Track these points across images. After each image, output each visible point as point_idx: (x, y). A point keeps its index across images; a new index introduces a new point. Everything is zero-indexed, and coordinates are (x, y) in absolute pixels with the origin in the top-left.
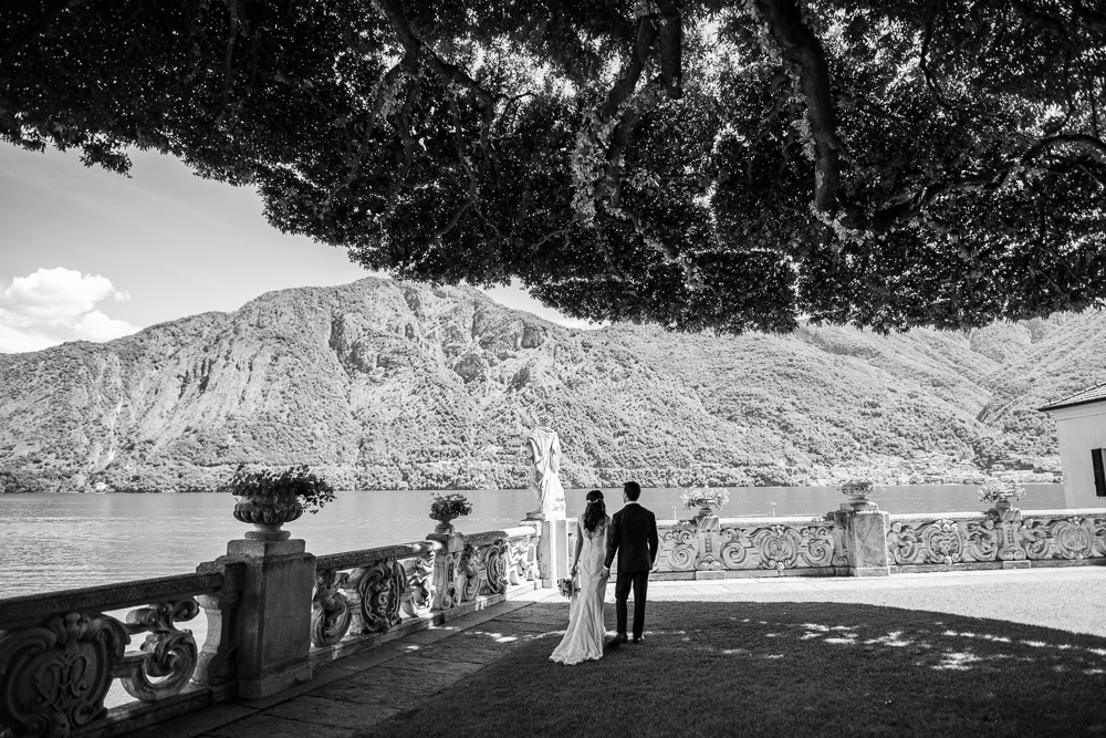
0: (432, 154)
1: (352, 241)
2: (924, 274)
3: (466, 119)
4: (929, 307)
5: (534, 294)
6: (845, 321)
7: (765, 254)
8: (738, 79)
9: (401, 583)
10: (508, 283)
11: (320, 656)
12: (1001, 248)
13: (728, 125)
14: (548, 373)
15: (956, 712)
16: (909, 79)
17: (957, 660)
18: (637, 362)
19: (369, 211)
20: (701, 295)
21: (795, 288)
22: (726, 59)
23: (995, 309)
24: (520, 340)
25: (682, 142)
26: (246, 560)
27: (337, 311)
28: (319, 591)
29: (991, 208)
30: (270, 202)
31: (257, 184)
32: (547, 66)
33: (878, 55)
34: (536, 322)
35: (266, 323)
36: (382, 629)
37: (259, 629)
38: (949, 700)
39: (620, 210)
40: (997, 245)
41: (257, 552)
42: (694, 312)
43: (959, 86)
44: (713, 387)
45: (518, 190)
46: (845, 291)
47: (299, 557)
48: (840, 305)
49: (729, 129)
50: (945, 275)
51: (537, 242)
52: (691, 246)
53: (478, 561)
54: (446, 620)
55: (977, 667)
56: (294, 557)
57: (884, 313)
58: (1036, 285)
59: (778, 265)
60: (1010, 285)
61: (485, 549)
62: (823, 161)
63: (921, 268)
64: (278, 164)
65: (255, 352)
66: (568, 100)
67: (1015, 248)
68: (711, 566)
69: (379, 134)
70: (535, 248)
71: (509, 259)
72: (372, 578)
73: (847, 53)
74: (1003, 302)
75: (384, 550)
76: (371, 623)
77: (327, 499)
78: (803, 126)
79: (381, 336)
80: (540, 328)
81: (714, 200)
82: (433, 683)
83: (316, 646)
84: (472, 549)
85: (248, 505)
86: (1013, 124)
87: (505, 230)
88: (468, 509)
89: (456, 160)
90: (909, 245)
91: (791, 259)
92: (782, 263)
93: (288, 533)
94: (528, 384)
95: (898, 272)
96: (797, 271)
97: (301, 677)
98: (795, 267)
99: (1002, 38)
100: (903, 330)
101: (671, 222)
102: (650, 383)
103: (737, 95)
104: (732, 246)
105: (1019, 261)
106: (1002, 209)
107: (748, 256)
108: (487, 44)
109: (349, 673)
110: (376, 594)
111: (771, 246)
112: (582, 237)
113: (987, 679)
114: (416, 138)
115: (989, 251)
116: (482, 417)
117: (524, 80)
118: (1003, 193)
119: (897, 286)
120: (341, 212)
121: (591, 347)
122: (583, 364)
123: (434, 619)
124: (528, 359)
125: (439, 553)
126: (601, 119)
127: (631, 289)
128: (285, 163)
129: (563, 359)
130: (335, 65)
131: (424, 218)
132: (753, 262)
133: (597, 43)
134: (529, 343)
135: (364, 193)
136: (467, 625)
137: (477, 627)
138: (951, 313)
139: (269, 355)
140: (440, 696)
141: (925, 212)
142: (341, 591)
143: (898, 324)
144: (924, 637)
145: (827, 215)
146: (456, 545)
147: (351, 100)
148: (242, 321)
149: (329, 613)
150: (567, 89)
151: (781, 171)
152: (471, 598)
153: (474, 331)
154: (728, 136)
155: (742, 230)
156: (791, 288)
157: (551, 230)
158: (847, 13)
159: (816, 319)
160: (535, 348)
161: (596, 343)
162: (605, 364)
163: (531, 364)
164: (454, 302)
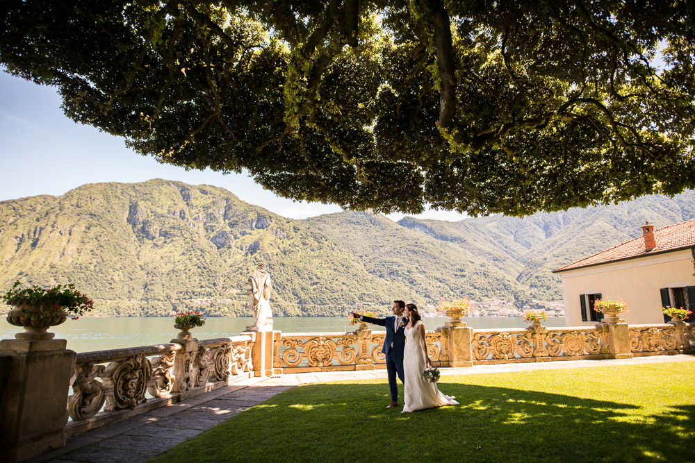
0: (191, 81)
1: (129, 134)
2: (498, 182)
3: (217, 61)
4: (501, 201)
5: (257, 180)
6: (452, 208)
7: (406, 164)
8: (394, 54)
9: (147, 373)
10: (240, 172)
11: (74, 428)
12: (542, 169)
13: (386, 82)
14: (272, 245)
15: (522, 452)
16: (494, 63)
17: (517, 418)
18: (327, 240)
19: (142, 113)
20: (366, 188)
21: (423, 186)
22: (386, 40)
23: (538, 205)
24: (254, 224)
25: (357, 90)
26: (13, 355)
27: (133, 199)
28: (78, 379)
29: (537, 143)
30: (67, 100)
31: (57, 86)
32: (272, 30)
33: (477, 46)
34: (265, 213)
35: (83, 204)
36: (130, 407)
37: (19, 408)
38: (516, 444)
39: (315, 124)
40: (539, 166)
41: (24, 349)
42: (361, 198)
43: (522, 69)
44: (371, 257)
45: (249, 112)
46: (452, 190)
47: (59, 352)
48: (449, 198)
49: (386, 84)
50: (510, 182)
51: (261, 145)
52: (361, 157)
53: (208, 358)
54: (182, 399)
55: (530, 422)
56: (56, 352)
57: (475, 205)
58: (561, 191)
59: (413, 172)
60: (546, 190)
61: (214, 350)
62: (446, 93)
63: (496, 178)
64: (76, 74)
65: (74, 223)
66: (285, 55)
67: (550, 169)
68: (366, 361)
69: (154, 63)
70: (259, 149)
71: (241, 156)
72: (124, 370)
73: (459, 43)
74: (542, 200)
75: (134, 349)
76: (121, 402)
77: (86, 309)
78: (434, 69)
79: (163, 216)
80: (267, 217)
81: (376, 129)
82: (162, 445)
83: (74, 420)
84: (204, 350)
85: (17, 312)
86: (552, 93)
87: (240, 136)
88: (203, 322)
89: (207, 86)
90: (490, 164)
91: (421, 169)
92: (415, 170)
93: (53, 335)
94: (258, 251)
95: (483, 180)
96: (424, 176)
97: (55, 445)
98: (423, 173)
99: (547, 42)
100: (485, 215)
101: (348, 140)
102: (334, 253)
103: (392, 64)
104: (386, 158)
105: (552, 176)
106: (544, 145)
107: (395, 165)
108: (233, 12)
109: (98, 440)
110: (126, 381)
111: (409, 160)
112: (291, 145)
113: (537, 429)
114: (179, 68)
115: (535, 170)
116: (228, 271)
117: (257, 38)
118: (544, 135)
119: (483, 189)
120: (122, 113)
121: (299, 230)
122: (294, 240)
123: (172, 398)
124: (259, 236)
125: (179, 352)
126: (304, 56)
127: (322, 181)
128: (81, 73)
129: (281, 236)
130: (124, 12)
131: (183, 123)
132: (398, 169)
133: (306, 20)
134: (260, 226)
135: (140, 102)
136: (197, 402)
137: (203, 404)
138: (512, 205)
139: (84, 225)
140: (164, 455)
141: (502, 140)
142: (96, 378)
143: (483, 211)
144: (496, 403)
145: (446, 130)
146: (192, 347)
147: (134, 37)
148: (66, 202)
149: (86, 395)
150: (285, 47)
151: (417, 112)
152: (201, 384)
153: (225, 216)
154: (385, 89)
155: (392, 148)
156: (421, 186)
157: (270, 138)
158: (460, 18)
159: (434, 206)
160: (264, 229)
161: (303, 228)
162: (307, 241)
163: (261, 239)
164: (213, 198)
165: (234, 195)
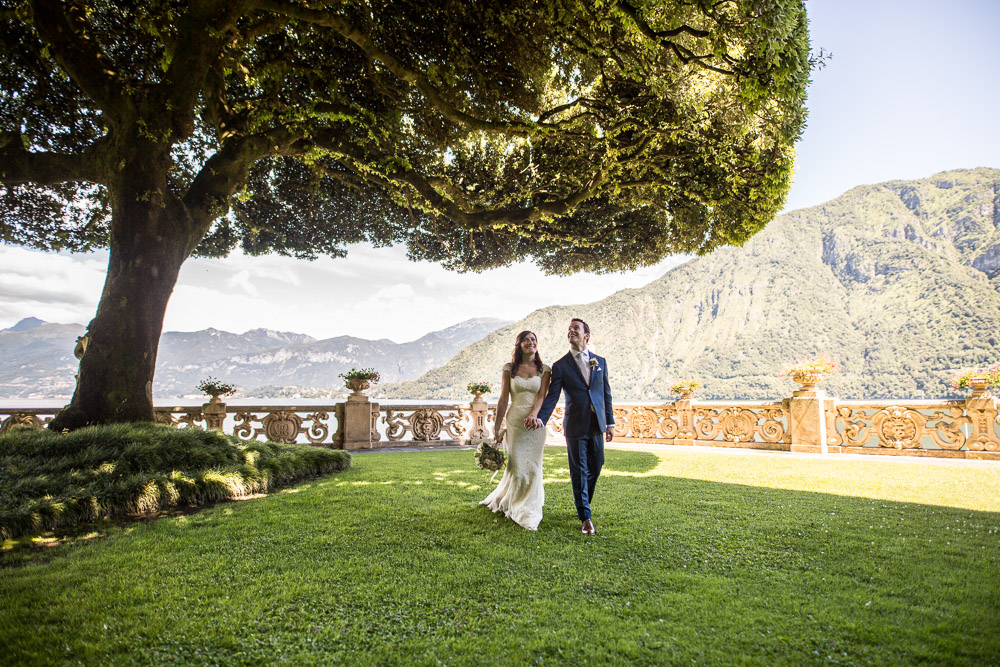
27: (826, 227)
35: (760, 251)
36: (424, 440)
47: (363, 402)
56: (360, 402)
68: (686, 436)
72: (418, 417)
76: (420, 436)
79: (876, 243)
97: (365, 446)
110: (423, 424)
139: (766, 279)
149: (392, 428)
153: (996, 217)
164: (965, 190)
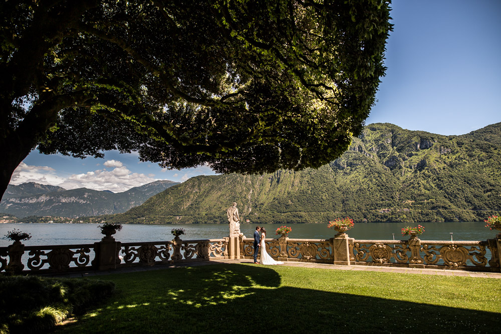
10: (203, 164)
14: (438, 161)
18: (496, 149)
24: (419, 146)
31: (138, 151)
34: (427, 135)
36: (146, 262)
54: (174, 263)
56: (111, 242)
64: (143, 144)
68: (284, 256)
72: (143, 249)
76: (143, 260)
80: (429, 138)
84: (187, 245)
93: (112, 237)
94: (426, 168)
110: (146, 253)
116: (401, 186)
121: (463, 144)
122: (459, 154)
124: (423, 155)
125: (173, 244)
129: (446, 152)
134: (424, 147)
146: (179, 243)
149: (128, 256)
152: (188, 258)
153: (393, 144)
160: (428, 148)
161: (467, 142)
162: (474, 152)
163: (426, 157)
164: (381, 132)
165: (397, 127)
